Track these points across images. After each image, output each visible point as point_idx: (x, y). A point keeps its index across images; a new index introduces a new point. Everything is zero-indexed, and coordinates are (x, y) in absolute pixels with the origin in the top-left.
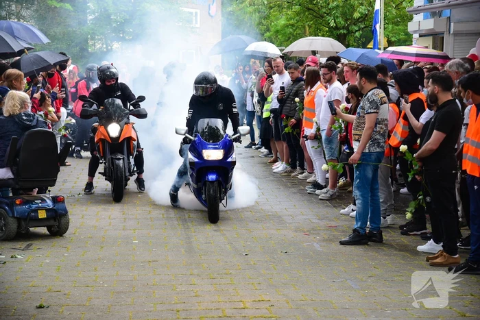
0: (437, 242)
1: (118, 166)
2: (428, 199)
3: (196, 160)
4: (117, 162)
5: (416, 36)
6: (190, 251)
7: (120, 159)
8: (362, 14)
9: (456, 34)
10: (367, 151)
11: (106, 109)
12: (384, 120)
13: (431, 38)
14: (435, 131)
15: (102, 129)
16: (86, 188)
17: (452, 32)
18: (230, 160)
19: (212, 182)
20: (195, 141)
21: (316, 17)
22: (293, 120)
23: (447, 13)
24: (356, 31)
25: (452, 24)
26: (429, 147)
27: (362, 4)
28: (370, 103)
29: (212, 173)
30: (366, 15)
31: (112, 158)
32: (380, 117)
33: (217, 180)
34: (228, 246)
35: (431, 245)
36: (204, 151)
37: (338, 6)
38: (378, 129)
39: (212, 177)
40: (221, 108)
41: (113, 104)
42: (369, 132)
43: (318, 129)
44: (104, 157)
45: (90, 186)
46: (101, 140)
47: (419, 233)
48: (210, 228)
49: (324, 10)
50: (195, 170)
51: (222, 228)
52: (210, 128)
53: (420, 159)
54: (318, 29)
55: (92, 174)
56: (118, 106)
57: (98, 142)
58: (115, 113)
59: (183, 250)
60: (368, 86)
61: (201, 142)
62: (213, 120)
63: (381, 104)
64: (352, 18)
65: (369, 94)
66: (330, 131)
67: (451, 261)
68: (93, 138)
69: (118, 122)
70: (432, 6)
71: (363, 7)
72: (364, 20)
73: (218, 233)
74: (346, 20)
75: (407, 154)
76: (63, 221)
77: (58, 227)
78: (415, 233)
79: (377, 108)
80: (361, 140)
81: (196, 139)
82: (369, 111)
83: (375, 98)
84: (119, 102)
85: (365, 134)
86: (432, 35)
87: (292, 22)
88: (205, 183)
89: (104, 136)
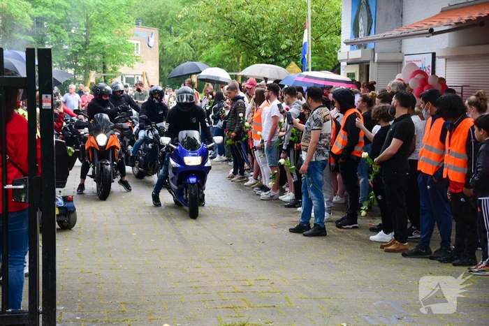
0: (387, 232)
1: (106, 170)
2: (380, 197)
3: (179, 166)
4: (106, 167)
5: (343, 64)
6: (183, 241)
7: (108, 164)
8: (287, 45)
9: (379, 63)
10: (314, 160)
11: (95, 122)
12: (327, 135)
13: (358, 65)
14: (394, 139)
15: (92, 139)
16: (78, 189)
17: (376, 61)
18: (206, 165)
19: (193, 184)
20: (177, 150)
21: (248, 48)
22: (233, 134)
23: (371, 45)
24: (283, 60)
25: (376, 54)
26: (390, 152)
27: (287, 38)
28: (315, 121)
29: (193, 177)
30: (291, 47)
31: (101, 164)
32: (324, 132)
33: (197, 182)
34: (213, 237)
35: (381, 235)
36: (185, 158)
37: (267, 39)
38: (322, 142)
39: (193, 180)
40: (195, 122)
41: (101, 118)
42: (315, 145)
43: (263, 141)
44: (93, 162)
45: (82, 187)
46: (90, 147)
47: (351, 226)
48: (191, 222)
49: (255, 42)
50: (178, 174)
51: (203, 223)
52: (189, 138)
53: (380, 163)
54: (250, 58)
55: (83, 176)
56: (106, 121)
57: (88, 150)
58: (103, 125)
59: (176, 240)
60: (315, 105)
61: (182, 151)
62: (190, 131)
63: (324, 122)
64: (279, 49)
65: (315, 112)
66: (270, 142)
67: (402, 247)
68: (83, 147)
69: (106, 133)
70: (359, 40)
71: (289, 40)
72: (289, 51)
73: (201, 227)
74: (274, 50)
75: (368, 160)
76: (72, 216)
77: (68, 222)
78: (348, 226)
79: (321, 125)
80: (308, 150)
81: (178, 147)
82: (314, 128)
83: (319, 117)
84: (106, 116)
85: (311, 145)
86: (358, 63)
87: (228, 52)
88: (187, 185)
89: (93, 144)
